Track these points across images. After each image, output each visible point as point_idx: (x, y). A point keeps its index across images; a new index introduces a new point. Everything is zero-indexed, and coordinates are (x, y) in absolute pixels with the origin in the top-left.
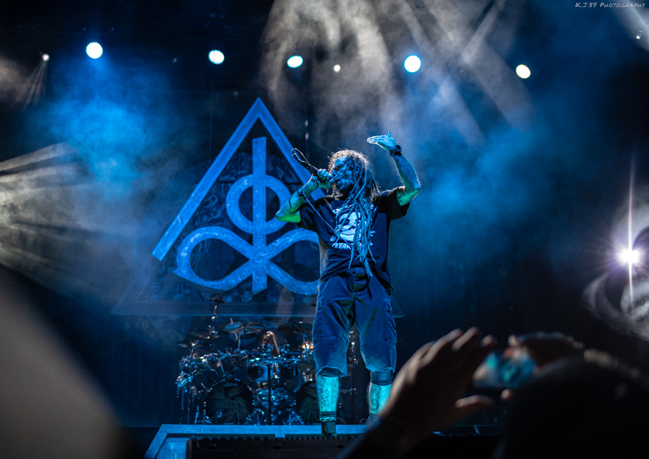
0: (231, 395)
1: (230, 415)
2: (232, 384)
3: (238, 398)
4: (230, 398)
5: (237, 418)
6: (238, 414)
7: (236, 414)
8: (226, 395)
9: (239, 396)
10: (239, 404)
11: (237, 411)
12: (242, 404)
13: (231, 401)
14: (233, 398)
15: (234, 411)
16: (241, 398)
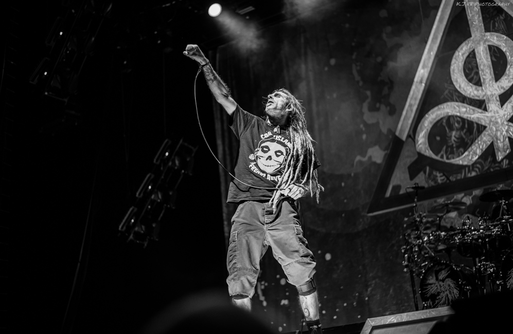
0: (441, 277)
1: (442, 298)
2: (440, 267)
3: (447, 280)
4: (440, 280)
5: (448, 298)
6: (449, 295)
7: (447, 295)
8: (437, 279)
9: (447, 277)
10: (449, 285)
11: (448, 292)
12: (451, 285)
13: (441, 283)
14: (443, 281)
15: (446, 293)
16: (450, 279)
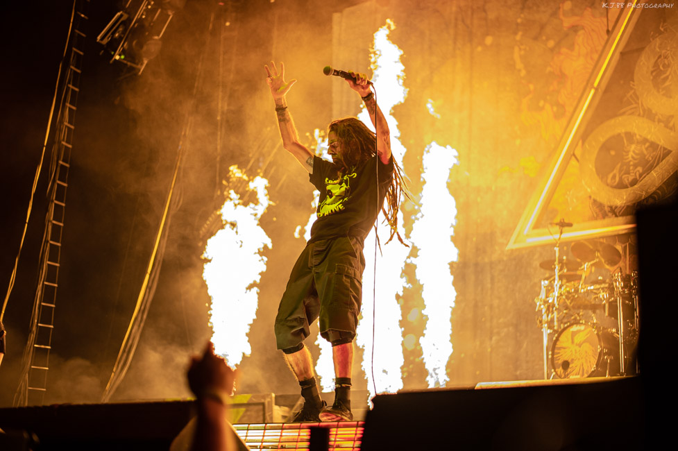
0: (577, 340)
1: (576, 366)
2: (578, 328)
3: (584, 344)
4: (577, 344)
5: (583, 369)
7: (583, 364)
8: (573, 342)
9: (585, 341)
10: (586, 352)
11: (584, 360)
12: (589, 351)
13: (578, 349)
14: (580, 345)
15: (581, 361)
16: (588, 344)
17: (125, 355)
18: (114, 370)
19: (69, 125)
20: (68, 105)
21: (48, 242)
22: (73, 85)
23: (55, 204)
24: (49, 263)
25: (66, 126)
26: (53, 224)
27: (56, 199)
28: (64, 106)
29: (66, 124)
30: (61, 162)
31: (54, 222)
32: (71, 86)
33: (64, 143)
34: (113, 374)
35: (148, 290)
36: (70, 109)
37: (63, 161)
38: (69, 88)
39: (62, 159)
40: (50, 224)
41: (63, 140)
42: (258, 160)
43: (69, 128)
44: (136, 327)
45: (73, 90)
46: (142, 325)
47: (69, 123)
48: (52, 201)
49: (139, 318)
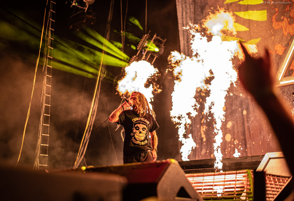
17: (83, 147)
18: (78, 155)
19: (51, 38)
20: (50, 28)
21: (44, 95)
22: (52, 19)
23: (47, 76)
24: (46, 105)
25: (50, 39)
26: (47, 86)
27: (47, 74)
28: (48, 29)
29: (50, 38)
30: (48, 56)
31: (47, 85)
32: (51, 19)
33: (49, 47)
34: (78, 157)
35: (92, 116)
36: (51, 30)
37: (49, 56)
38: (50, 20)
39: (49, 55)
40: (45, 86)
41: (49, 46)
42: (141, 52)
43: (51, 40)
44: (87, 134)
45: (52, 21)
46: (90, 133)
47: (51, 37)
48: (45, 75)
49: (89, 130)
